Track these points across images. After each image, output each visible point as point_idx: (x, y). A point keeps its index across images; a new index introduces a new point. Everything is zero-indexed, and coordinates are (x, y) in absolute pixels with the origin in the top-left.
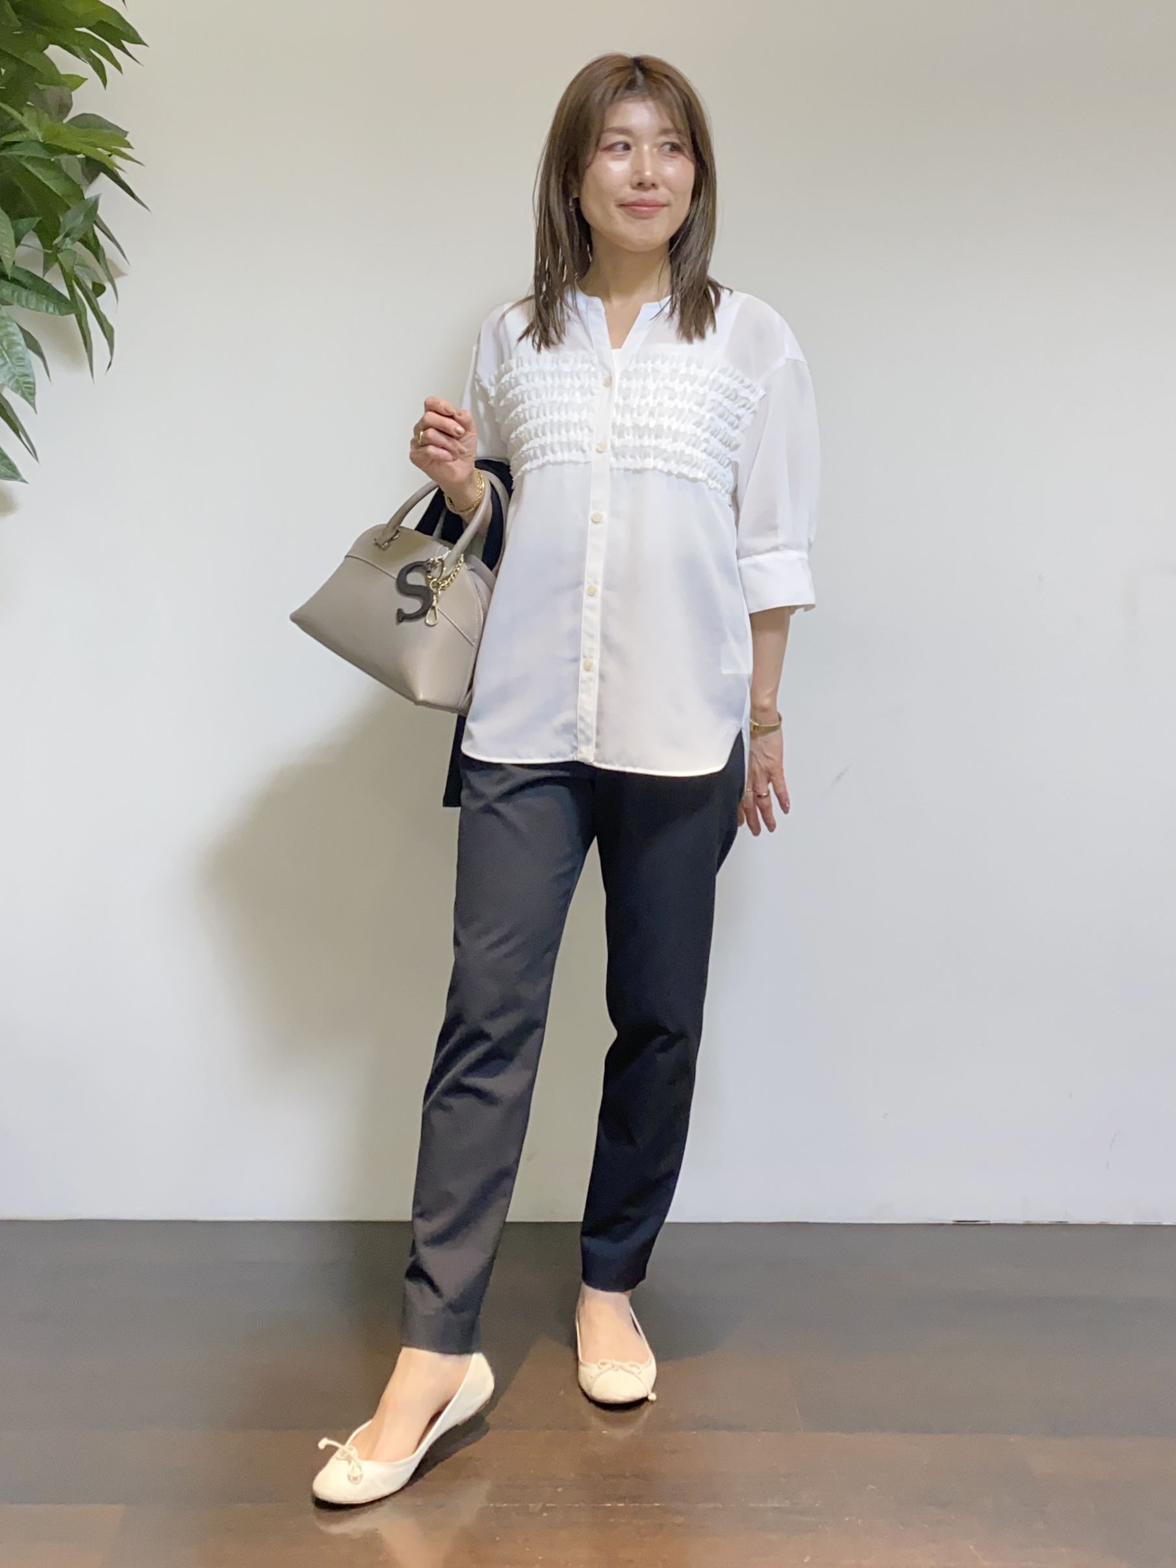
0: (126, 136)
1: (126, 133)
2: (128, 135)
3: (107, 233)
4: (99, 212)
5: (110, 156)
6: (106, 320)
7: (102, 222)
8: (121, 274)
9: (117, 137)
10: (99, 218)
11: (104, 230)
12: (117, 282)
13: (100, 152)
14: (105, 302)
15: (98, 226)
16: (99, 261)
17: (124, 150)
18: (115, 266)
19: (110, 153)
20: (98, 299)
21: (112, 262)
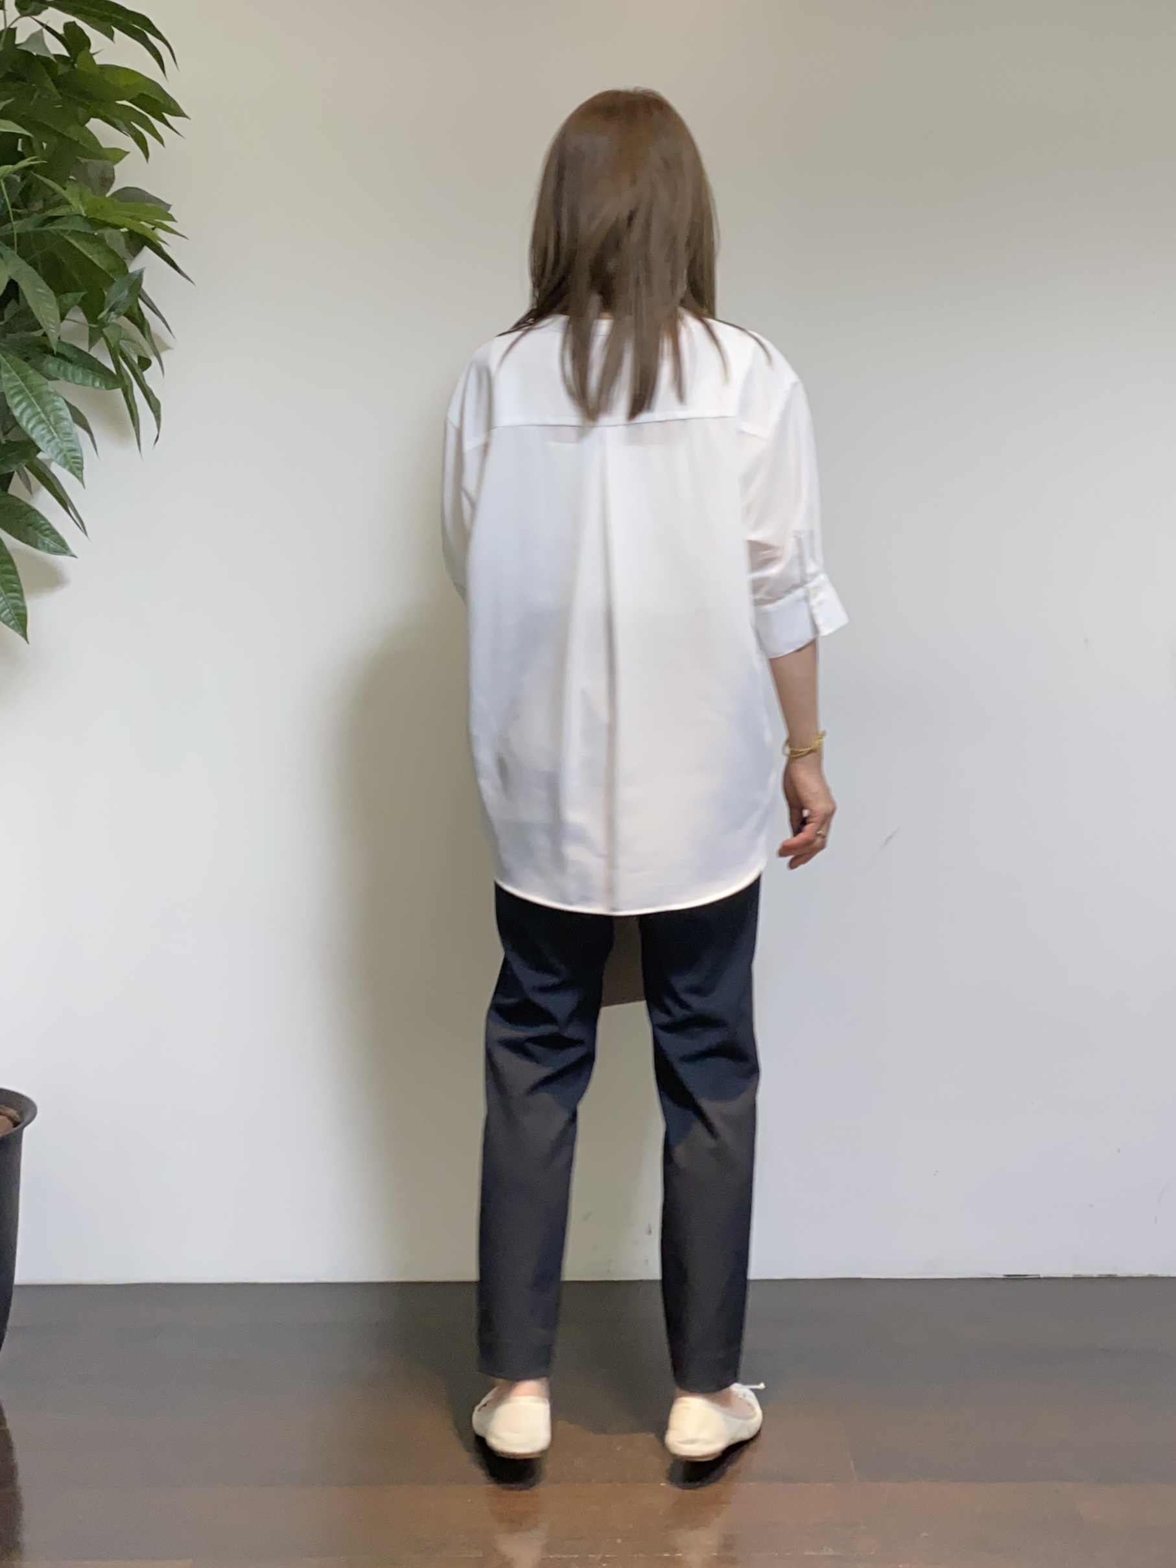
0: (169, 209)
1: (169, 206)
2: (171, 208)
3: (153, 307)
4: (144, 286)
5: (153, 229)
6: (152, 394)
7: (146, 295)
8: (167, 348)
9: (160, 211)
10: (143, 292)
11: (147, 302)
12: (163, 355)
13: (143, 226)
14: (151, 376)
15: (142, 299)
16: (144, 336)
17: (167, 223)
18: (159, 338)
19: (153, 227)
20: (145, 373)
21: (156, 335)
